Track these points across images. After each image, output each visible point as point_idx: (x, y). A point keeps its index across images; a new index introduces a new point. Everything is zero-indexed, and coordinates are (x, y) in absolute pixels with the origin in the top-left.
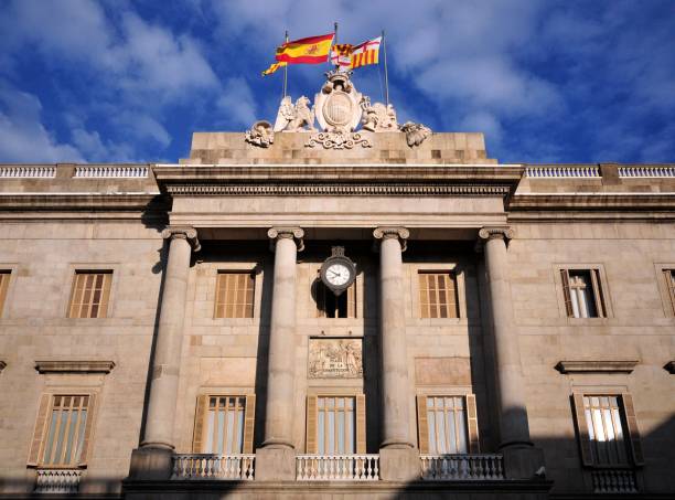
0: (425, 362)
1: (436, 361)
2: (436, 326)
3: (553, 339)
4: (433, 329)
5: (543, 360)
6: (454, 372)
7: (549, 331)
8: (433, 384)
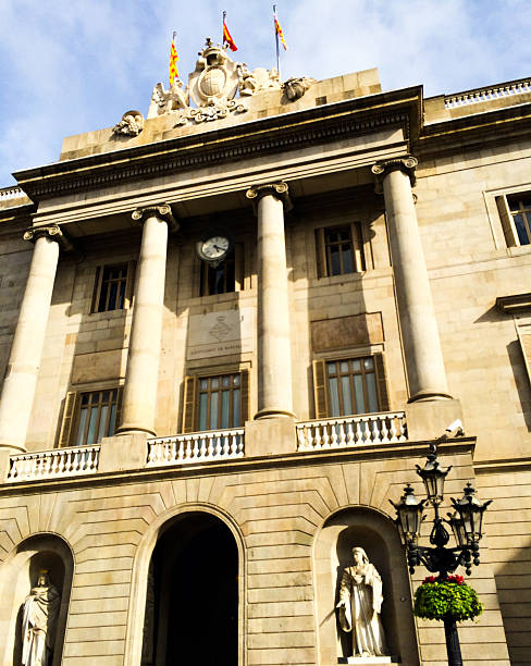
0: (325, 325)
1: (336, 321)
2: (336, 284)
3: (489, 275)
4: (333, 288)
5: (475, 300)
6: (360, 331)
7: (483, 267)
8: (334, 348)
